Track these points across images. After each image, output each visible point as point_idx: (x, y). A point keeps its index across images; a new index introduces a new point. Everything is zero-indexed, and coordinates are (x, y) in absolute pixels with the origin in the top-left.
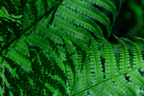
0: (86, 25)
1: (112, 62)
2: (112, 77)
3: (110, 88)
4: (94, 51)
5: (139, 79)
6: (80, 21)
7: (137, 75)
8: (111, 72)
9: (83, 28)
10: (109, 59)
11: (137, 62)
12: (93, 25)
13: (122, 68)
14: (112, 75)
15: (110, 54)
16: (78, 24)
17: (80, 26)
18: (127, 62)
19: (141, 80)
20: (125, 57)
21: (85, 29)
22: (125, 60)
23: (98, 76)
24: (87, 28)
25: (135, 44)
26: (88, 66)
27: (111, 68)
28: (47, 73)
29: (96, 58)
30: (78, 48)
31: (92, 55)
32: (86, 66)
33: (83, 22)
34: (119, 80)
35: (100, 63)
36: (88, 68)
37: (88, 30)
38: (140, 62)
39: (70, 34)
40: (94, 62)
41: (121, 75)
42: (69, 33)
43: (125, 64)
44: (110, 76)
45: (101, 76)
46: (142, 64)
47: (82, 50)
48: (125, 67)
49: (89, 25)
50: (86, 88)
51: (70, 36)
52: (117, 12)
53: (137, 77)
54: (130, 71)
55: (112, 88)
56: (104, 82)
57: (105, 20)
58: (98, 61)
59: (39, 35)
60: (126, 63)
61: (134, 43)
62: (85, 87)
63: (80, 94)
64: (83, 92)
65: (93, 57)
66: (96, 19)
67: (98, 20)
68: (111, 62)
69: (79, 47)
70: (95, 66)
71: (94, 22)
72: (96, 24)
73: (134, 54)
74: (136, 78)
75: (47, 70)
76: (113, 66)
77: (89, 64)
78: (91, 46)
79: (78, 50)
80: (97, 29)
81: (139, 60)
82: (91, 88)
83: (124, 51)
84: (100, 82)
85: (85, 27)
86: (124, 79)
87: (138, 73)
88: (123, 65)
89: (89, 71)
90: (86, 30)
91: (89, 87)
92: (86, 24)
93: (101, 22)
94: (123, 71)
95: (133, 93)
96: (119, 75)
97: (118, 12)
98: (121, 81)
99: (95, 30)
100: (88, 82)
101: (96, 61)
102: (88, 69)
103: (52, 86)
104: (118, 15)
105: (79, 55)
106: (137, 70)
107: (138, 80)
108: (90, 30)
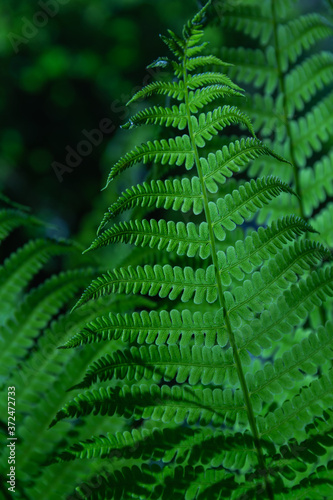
0: (38, 319)
1: (168, 275)
2: (217, 285)
3: (252, 298)
4: (123, 326)
5: (240, 204)
6: (21, 335)
7: (225, 207)
8: (201, 285)
9: (46, 332)
10: (159, 285)
11: (185, 200)
12: (42, 298)
13: (196, 248)
14: (211, 285)
15: (142, 278)
16: (30, 343)
17: (35, 340)
18: (180, 230)
19: (245, 199)
20: (163, 234)
21: (49, 326)
22: (172, 237)
23: (207, 328)
24: (48, 317)
25: (126, 193)
26: (166, 354)
27: (187, 284)
28: (151, 488)
29: (147, 326)
30: (103, 375)
31: (134, 334)
32: (165, 361)
33: (27, 327)
34: (232, 267)
35: (164, 316)
36: (174, 354)
37: (55, 317)
38: (187, 190)
39: (54, 374)
40: (159, 332)
41: (216, 257)
42: (53, 379)
43: (182, 239)
44: (211, 292)
45: (208, 321)
46: (195, 187)
47: (113, 363)
48: (194, 241)
49: (39, 310)
50: (236, 374)
51: (62, 376)
52: (16, 209)
53: (232, 208)
54: (209, 227)
55: (253, 293)
56: (228, 312)
57: (32, 253)
58: (157, 319)
59: (40, 473)
60: (181, 233)
61: (121, 196)
62: (231, 375)
63: (250, 394)
64: (247, 383)
65: (143, 333)
66: (25, 283)
67: (29, 276)
68: (169, 282)
69: (99, 368)
70: (171, 332)
71: (33, 291)
72: (41, 287)
73: (157, 205)
74: (236, 213)
75: (144, 486)
76: (181, 276)
77: (163, 350)
78: (106, 333)
79: (108, 373)
80: (59, 286)
81: (178, 193)
82: (240, 357)
83: (141, 231)
84: (225, 326)
85: (43, 324)
86: (230, 249)
87: (221, 203)
88: (185, 246)
89: (184, 352)
90: (54, 324)
91: (235, 365)
92: (33, 318)
93: (35, 271)
94: (204, 248)
95: (281, 230)
96: (216, 264)
97: (15, 204)
98: (235, 260)
99: (59, 293)
100: (219, 364)
101: (157, 326)
102: (177, 355)
103: (196, 477)
104: (27, 208)
105: (128, 376)
106: (211, 204)
107: (244, 207)
108: (55, 311)
